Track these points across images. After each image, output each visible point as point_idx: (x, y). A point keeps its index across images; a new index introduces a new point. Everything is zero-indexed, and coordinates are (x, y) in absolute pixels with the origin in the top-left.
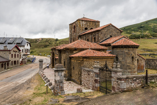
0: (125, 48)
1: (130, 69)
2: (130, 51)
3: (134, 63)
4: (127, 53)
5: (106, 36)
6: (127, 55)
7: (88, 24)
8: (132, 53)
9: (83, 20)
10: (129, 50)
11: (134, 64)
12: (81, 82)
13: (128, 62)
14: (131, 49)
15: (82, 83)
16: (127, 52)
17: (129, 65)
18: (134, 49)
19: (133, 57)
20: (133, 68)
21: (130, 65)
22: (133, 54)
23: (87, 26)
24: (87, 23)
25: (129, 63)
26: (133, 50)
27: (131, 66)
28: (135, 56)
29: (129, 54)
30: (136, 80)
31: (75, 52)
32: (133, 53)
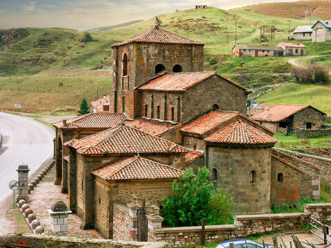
0: (233, 150)
1: (245, 201)
2: (246, 158)
3: (258, 187)
4: (237, 161)
5: (200, 106)
6: (239, 166)
7: (167, 52)
8: (252, 161)
9: (151, 43)
10: (243, 155)
11: (257, 190)
12: (112, 234)
13: (240, 184)
14: (249, 151)
15: (114, 235)
16: (238, 159)
17: (242, 190)
18: (259, 152)
19: (253, 172)
20: (253, 200)
21: (244, 193)
22: (255, 166)
23: (161, 59)
24: (164, 51)
25: (243, 187)
26: (254, 155)
27: (247, 193)
28: (259, 168)
29: (243, 165)
30: (183, 236)
31: (105, 161)
32: (255, 161)
